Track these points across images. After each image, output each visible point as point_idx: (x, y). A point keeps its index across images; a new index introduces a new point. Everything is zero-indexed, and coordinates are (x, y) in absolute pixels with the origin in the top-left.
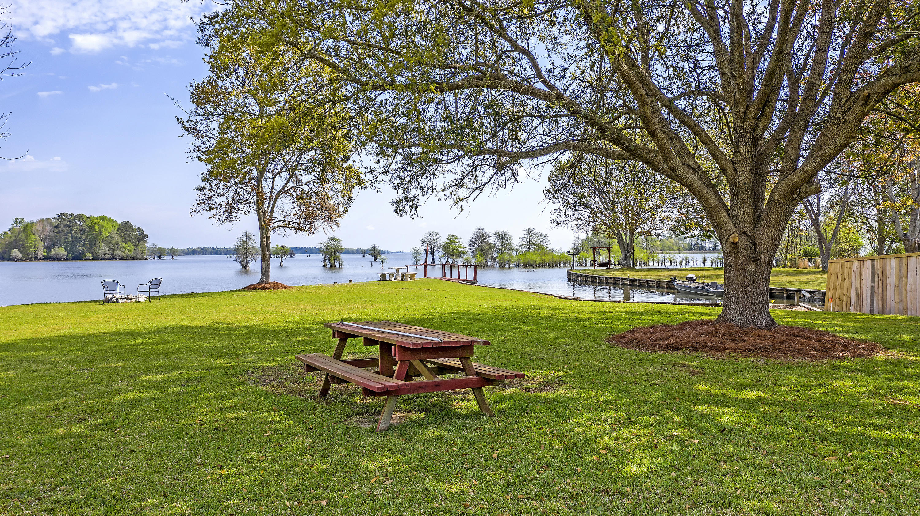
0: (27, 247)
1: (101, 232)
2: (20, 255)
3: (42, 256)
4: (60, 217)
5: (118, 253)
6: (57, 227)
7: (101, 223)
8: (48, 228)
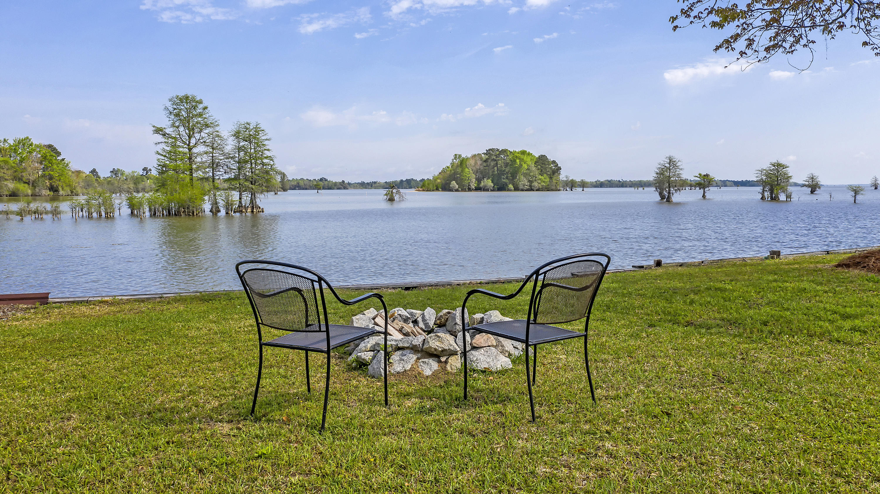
0: (462, 179)
1: (521, 165)
2: (457, 186)
3: (474, 187)
4: (489, 152)
5: (535, 184)
6: (486, 161)
7: (522, 156)
8: (479, 162)
